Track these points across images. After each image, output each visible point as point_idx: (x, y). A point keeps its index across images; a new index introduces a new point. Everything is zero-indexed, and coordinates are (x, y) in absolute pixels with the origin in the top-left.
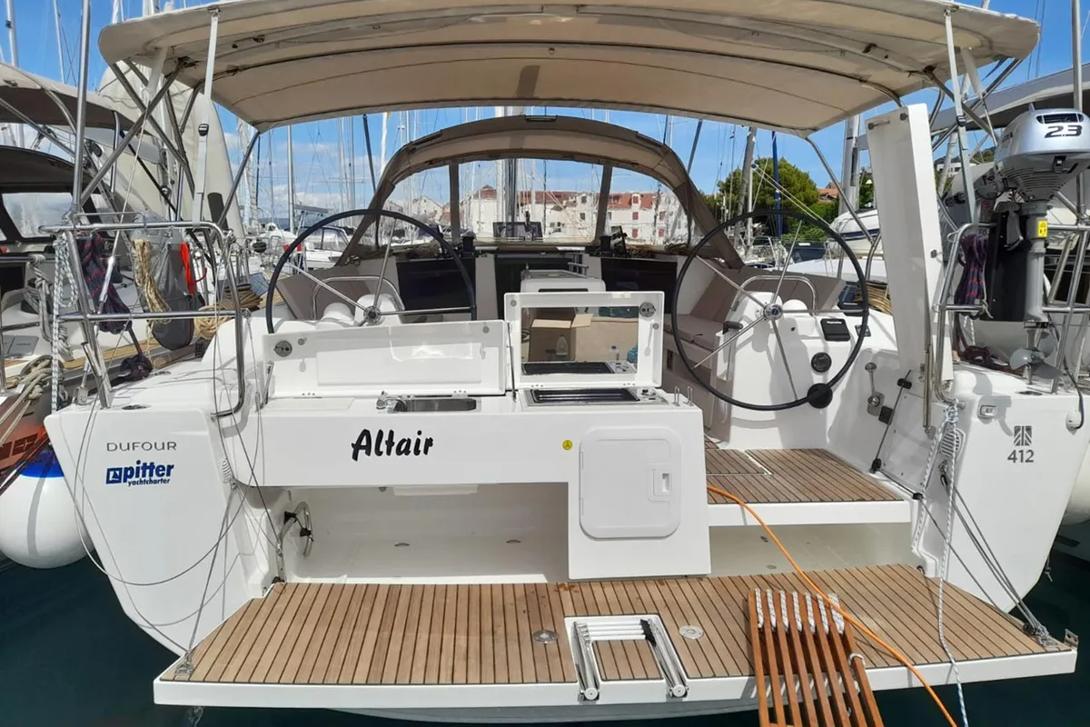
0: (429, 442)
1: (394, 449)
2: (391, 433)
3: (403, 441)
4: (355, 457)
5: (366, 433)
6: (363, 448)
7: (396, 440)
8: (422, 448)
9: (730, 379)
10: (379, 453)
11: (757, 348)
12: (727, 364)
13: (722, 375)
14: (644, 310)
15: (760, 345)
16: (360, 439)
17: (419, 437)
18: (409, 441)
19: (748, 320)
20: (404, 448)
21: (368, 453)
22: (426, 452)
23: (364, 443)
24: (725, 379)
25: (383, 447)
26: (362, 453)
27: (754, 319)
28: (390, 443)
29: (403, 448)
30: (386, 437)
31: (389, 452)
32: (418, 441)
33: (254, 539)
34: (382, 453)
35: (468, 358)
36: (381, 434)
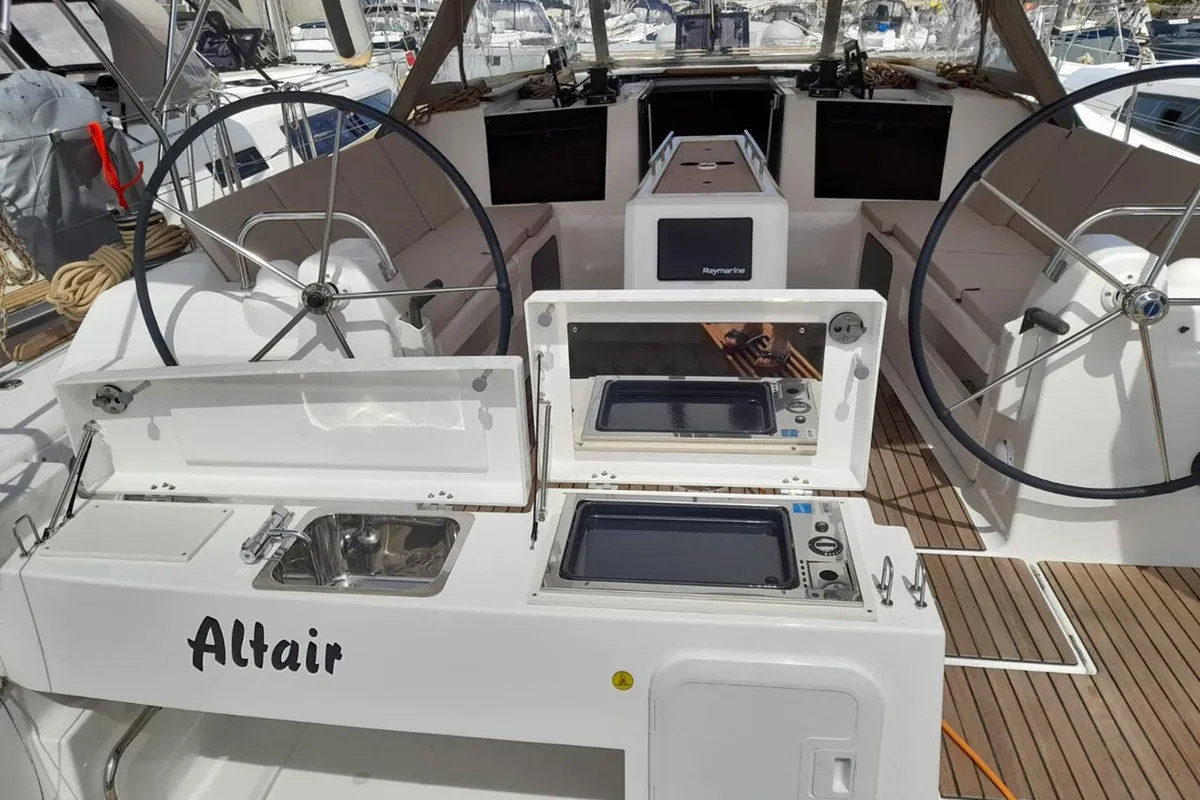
0: (334, 652)
1: (268, 656)
2: (259, 628)
3: (283, 644)
4: (198, 663)
5: (210, 623)
6: (209, 649)
7: (271, 641)
8: (321, 658)
9: (1024, 417)
10: (243, 663)
11: (1095, 369)
12: (1022, 388)
13: (1011, 409)
14: (838, 330)
15: (1102, 362)
16: (202, 633)
17: (314, 640)
18: (295, 646)
19: (1083, 312)
20: (286, 657)
21: (221, 659)
22: (330, 668)
23: (210, 640)
24: (1014, 416)
25: (247, 652)
26: (209, 658)
27: (1100, 313)
28: (259, 646)
29: (284, 656)
30: (249, 635)
31: (259, 663)
32: (312, 647)
33: (53, 774)
34: (246, 660)
35: (456, 428)
36: (238, 628)
